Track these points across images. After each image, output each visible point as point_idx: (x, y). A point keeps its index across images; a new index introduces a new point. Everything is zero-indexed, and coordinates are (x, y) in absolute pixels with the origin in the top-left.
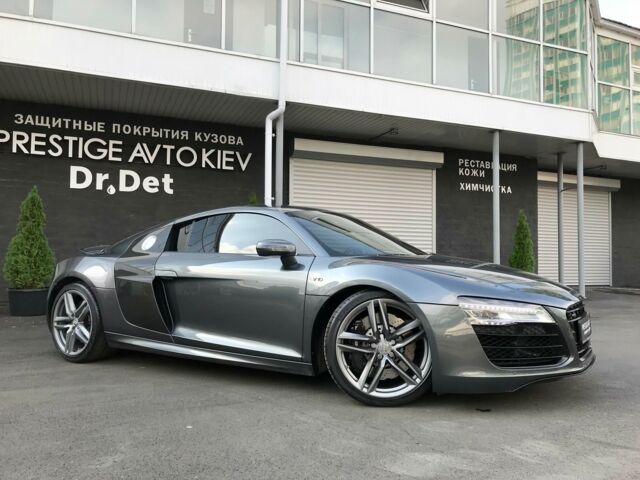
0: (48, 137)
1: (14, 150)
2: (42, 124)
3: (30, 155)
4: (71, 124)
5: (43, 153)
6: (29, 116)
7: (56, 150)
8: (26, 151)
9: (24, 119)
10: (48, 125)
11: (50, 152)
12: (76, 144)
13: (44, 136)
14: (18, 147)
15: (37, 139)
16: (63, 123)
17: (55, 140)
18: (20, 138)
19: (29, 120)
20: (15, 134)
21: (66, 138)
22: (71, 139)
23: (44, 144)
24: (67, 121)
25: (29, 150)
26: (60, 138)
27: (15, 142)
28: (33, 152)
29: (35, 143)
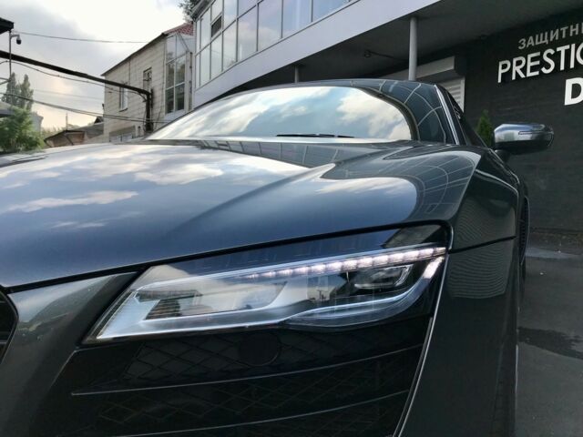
0: (542, 54)
1: (514, 78)
2: (541, 42)
3: (526, 78)
4: (568, 31)
5: (537, 73)
6: (531, 38)
7: (548, 66)
8: (522, 76)
9: (526, 43)
10: (546, 41)
11: (544, 70)
12: (568, 53)
13: (538, 54)
14: (517, 74)
15: (533, 60)
16: (561, 33)
17: (549, 55)
18: (519, 63)
19: (531, 42)
20: (515, 61)
21: (558, 49)
22: (562, 49)
23: (538, 63)
24: (564, 29)
25: (525, 73)
26: (552, 52)
27: (517, 69)
28: (529, 74)
29: (530, 64)
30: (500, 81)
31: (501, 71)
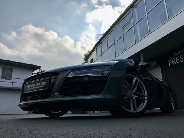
0: (179, 57)
1: (173, 64)
2: (179, 54)
3: (177, 64)
5: (179, 62)
7: (182, 60)
8: (176, 63)
10: (180, 54)
11: (181, 61)
13: (178, 57)
14: (174, 63)
15: (177, 59)
16: (183, 51)
17: (181, 57)
18: (174, 60)
19: (176, 54)
20: (172, 59)
23: (179, 59)
25: (176, 62)
26: (182, 56)
27: (173, 62)
28: (177, 63)
29: (177, 60)
30: (170, 65)
31: (169, 63)
